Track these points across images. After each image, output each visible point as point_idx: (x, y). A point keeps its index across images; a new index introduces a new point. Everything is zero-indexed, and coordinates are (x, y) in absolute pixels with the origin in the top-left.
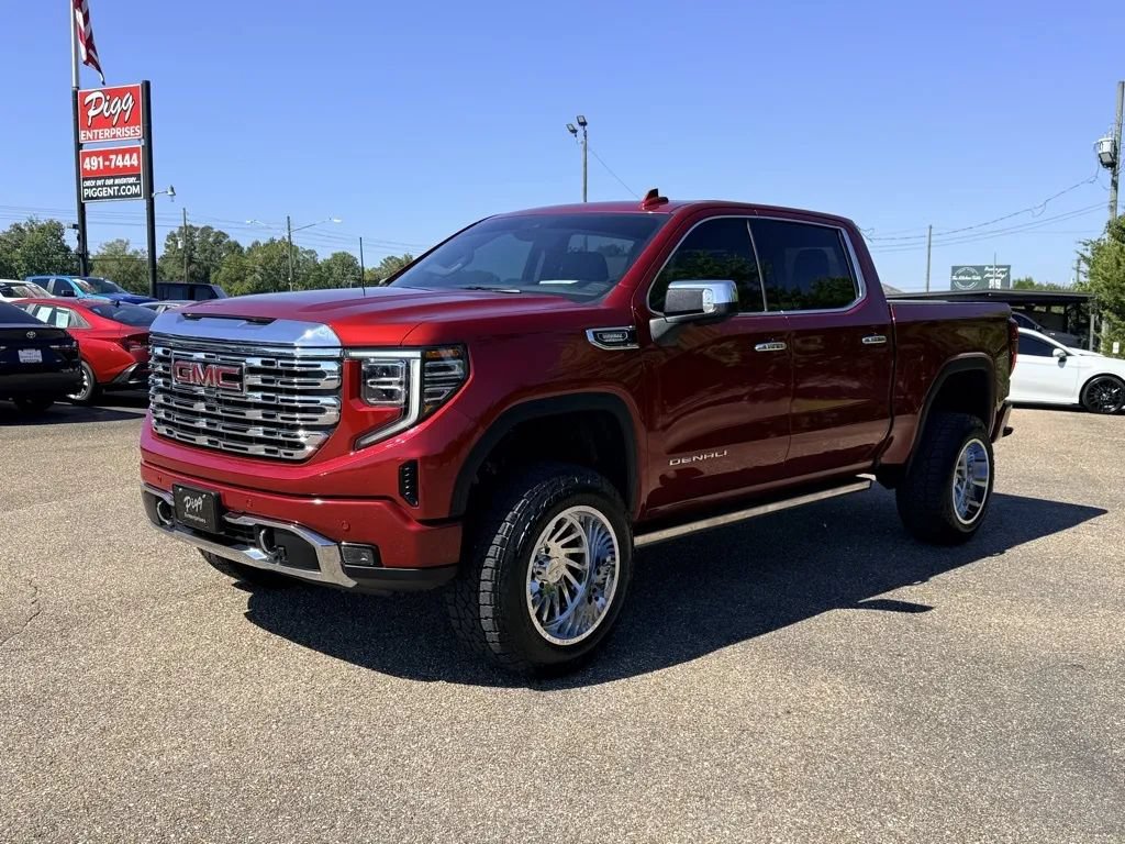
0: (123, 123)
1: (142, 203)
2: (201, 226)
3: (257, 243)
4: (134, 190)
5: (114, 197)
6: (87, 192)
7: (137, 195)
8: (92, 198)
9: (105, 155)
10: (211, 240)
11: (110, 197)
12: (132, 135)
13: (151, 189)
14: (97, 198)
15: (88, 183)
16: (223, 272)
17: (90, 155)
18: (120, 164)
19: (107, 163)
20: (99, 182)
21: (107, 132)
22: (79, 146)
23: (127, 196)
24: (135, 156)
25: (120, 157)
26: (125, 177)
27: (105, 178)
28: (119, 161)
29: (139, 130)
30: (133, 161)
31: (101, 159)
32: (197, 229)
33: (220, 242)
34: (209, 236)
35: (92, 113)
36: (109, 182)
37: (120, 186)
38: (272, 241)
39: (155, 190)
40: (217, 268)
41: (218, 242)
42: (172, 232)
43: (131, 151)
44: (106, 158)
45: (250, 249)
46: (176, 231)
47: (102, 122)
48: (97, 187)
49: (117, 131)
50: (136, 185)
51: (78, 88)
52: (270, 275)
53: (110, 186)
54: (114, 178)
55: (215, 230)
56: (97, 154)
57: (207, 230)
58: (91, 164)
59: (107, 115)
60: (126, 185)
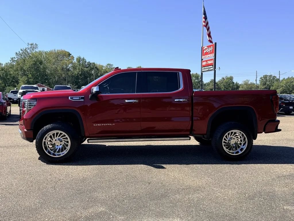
0: (210, 53)
1: (213, 72)
2: (269, 75)
3: (284, 78)
4: (212, 69)
5: (208, 71)
6: (203, 70)
7: (212, 70)
8: (204, 71)
9: (207, 61)
10: (272, 78)
11: (207, 71)
12: (212, 56)
13: (215, 68)
14: (205, 71)
15: (203, 68)
16: (274, 87)
17: (204, 61)
18: (209, 63)
19: (207, 63)
20: (205, 68)
21: (207, 56)
22: (202, 60)
23: (210, 70)
24: (212, 61)
25: (209, 61)
26: (210, 66)
27: (206, 66)
28: (209, 62)
29: (213, 54)
30: (212, 62)
31: (206, 62)
32: (268, 76)
33: (274, 79)
34: (271, 77)
35: (205, 52)
36: (207, 67)
37: (209, 68)
38: (289, 77)
39: (216, 68)
40: (273, 86)
41: (273, 79)
42: (261, 77)
43: (211, 60)
44: (207, 62)
45: (282, 80)
46: (262, 77)
47: (207, 54)
48: (205, 69)
49: (209, 55)
50: (212, 67)
51: (203, 46)
52: (287, 87)
53: (207, 68)
54: (208, 66)
55: (273, 76)
56: (205, 61)
57: (271, 76)
58: (204, 63)
59: (207, 52)
60: (210, 68)
